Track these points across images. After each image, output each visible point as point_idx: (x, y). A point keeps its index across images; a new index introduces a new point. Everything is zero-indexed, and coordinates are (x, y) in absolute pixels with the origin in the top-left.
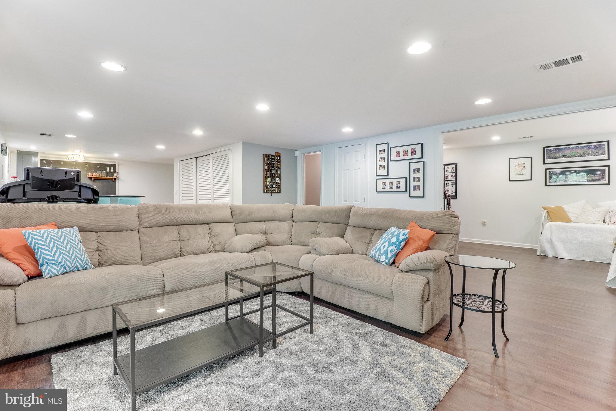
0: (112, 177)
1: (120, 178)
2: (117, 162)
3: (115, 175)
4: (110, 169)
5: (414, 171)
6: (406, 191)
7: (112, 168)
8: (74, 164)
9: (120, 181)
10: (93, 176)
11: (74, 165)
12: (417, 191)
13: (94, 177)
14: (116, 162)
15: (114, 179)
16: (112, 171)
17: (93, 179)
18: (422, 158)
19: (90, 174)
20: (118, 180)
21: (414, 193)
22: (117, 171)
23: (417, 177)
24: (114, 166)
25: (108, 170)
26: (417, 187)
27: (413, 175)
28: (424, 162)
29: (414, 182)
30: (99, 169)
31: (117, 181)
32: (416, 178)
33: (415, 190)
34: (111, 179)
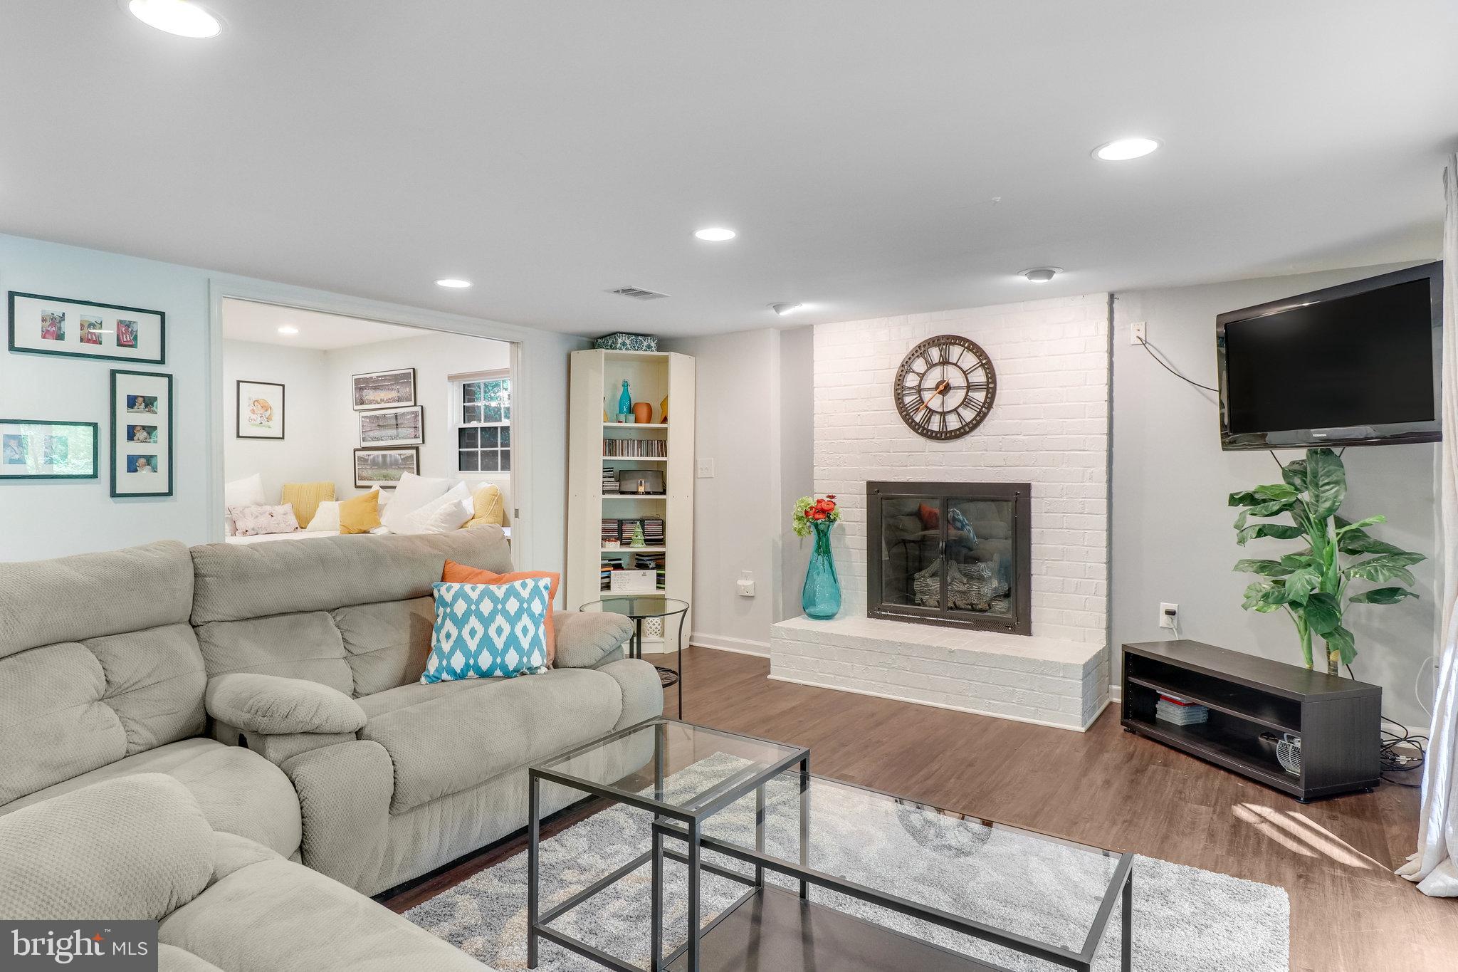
5: (132, 401)
6: (95, 476)
12: (145, 472)
18: (162, 361)
21: (126, 482)
23: (144, 428)
26: (142, 461)
27: (126, 418)
28: (170, 377)
29: (131, 443)
32: (138, 428)
33: (136, 471)
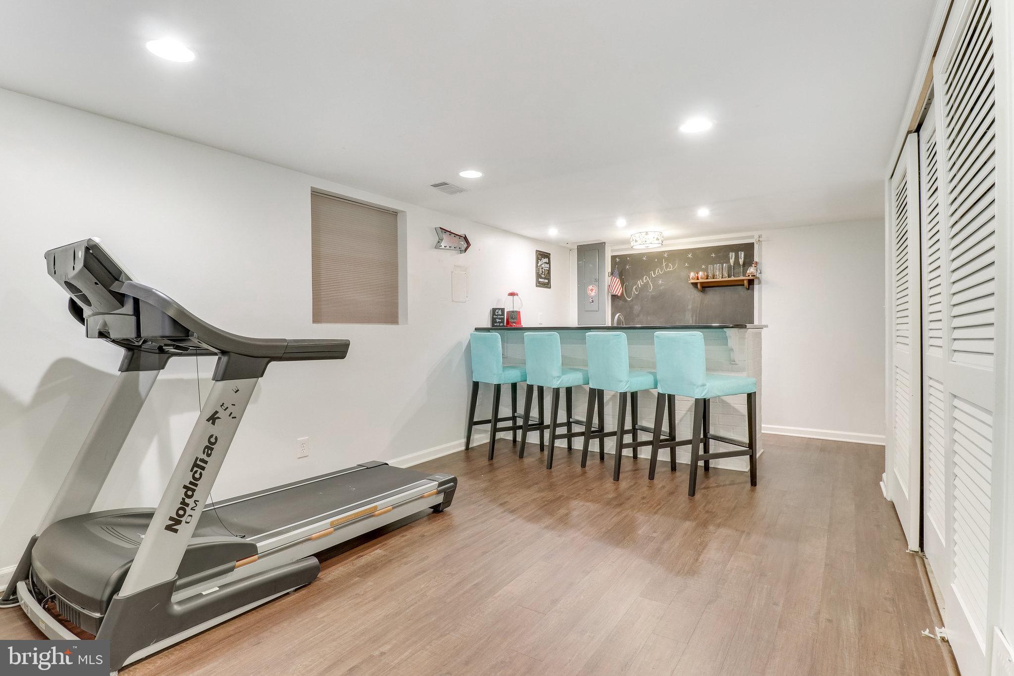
0: (742, 278)
1: (764, 277)
2: (756, 237)
3: (751, 270)
4: (737, 258)
7: (742, 255)
8: (664, 258)
9: (764, 286)
10: (698, 279)
11: (667, 260)
13: (701, 280)
14: (752, 237)
15: (746, 283)
16: (741, 261)
17: (699, 286)
19: (692, 274)
20: (760, 283)
22: (756, 259)
24: (748, 249)
25: (732, 261)
30: (713, 262)
31: (756, 287)
34: (740, 284)
